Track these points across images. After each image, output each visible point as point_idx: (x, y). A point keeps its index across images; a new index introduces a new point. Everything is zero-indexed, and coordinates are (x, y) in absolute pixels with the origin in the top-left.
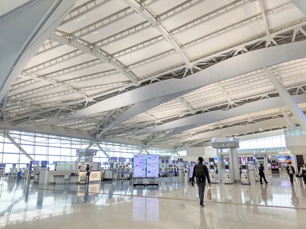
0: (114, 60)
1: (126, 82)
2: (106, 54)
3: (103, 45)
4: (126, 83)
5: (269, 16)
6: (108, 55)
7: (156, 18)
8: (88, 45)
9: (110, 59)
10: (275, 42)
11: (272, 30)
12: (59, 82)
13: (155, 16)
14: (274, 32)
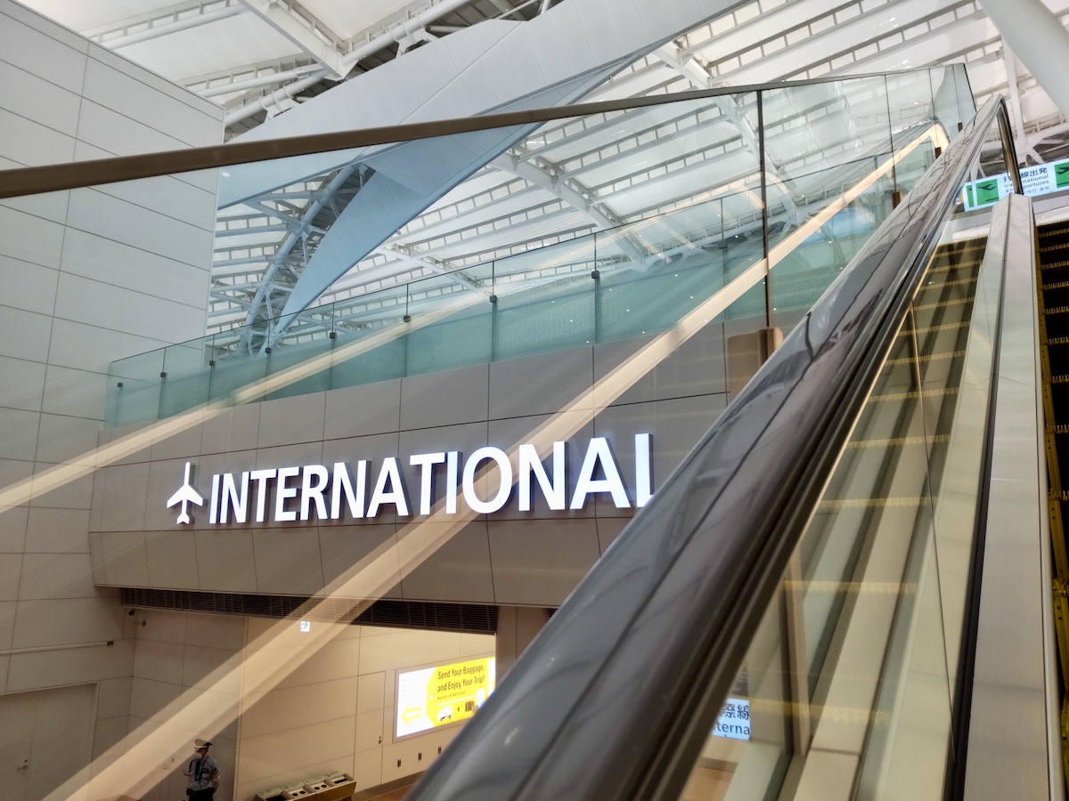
0: (596, 203)
1: (609, 259)
2: (579, 189)
3: (583, 169)
4: (609, 262)
5: (1028, 93)
6: (584, 189)
7: (707, 69)
8: (545, 168)
9: (589, 201)
10: (1037, 157)
11: (1032, 124)
12: (437, 262)
13: (705, 64)
14: (1036, 131)
